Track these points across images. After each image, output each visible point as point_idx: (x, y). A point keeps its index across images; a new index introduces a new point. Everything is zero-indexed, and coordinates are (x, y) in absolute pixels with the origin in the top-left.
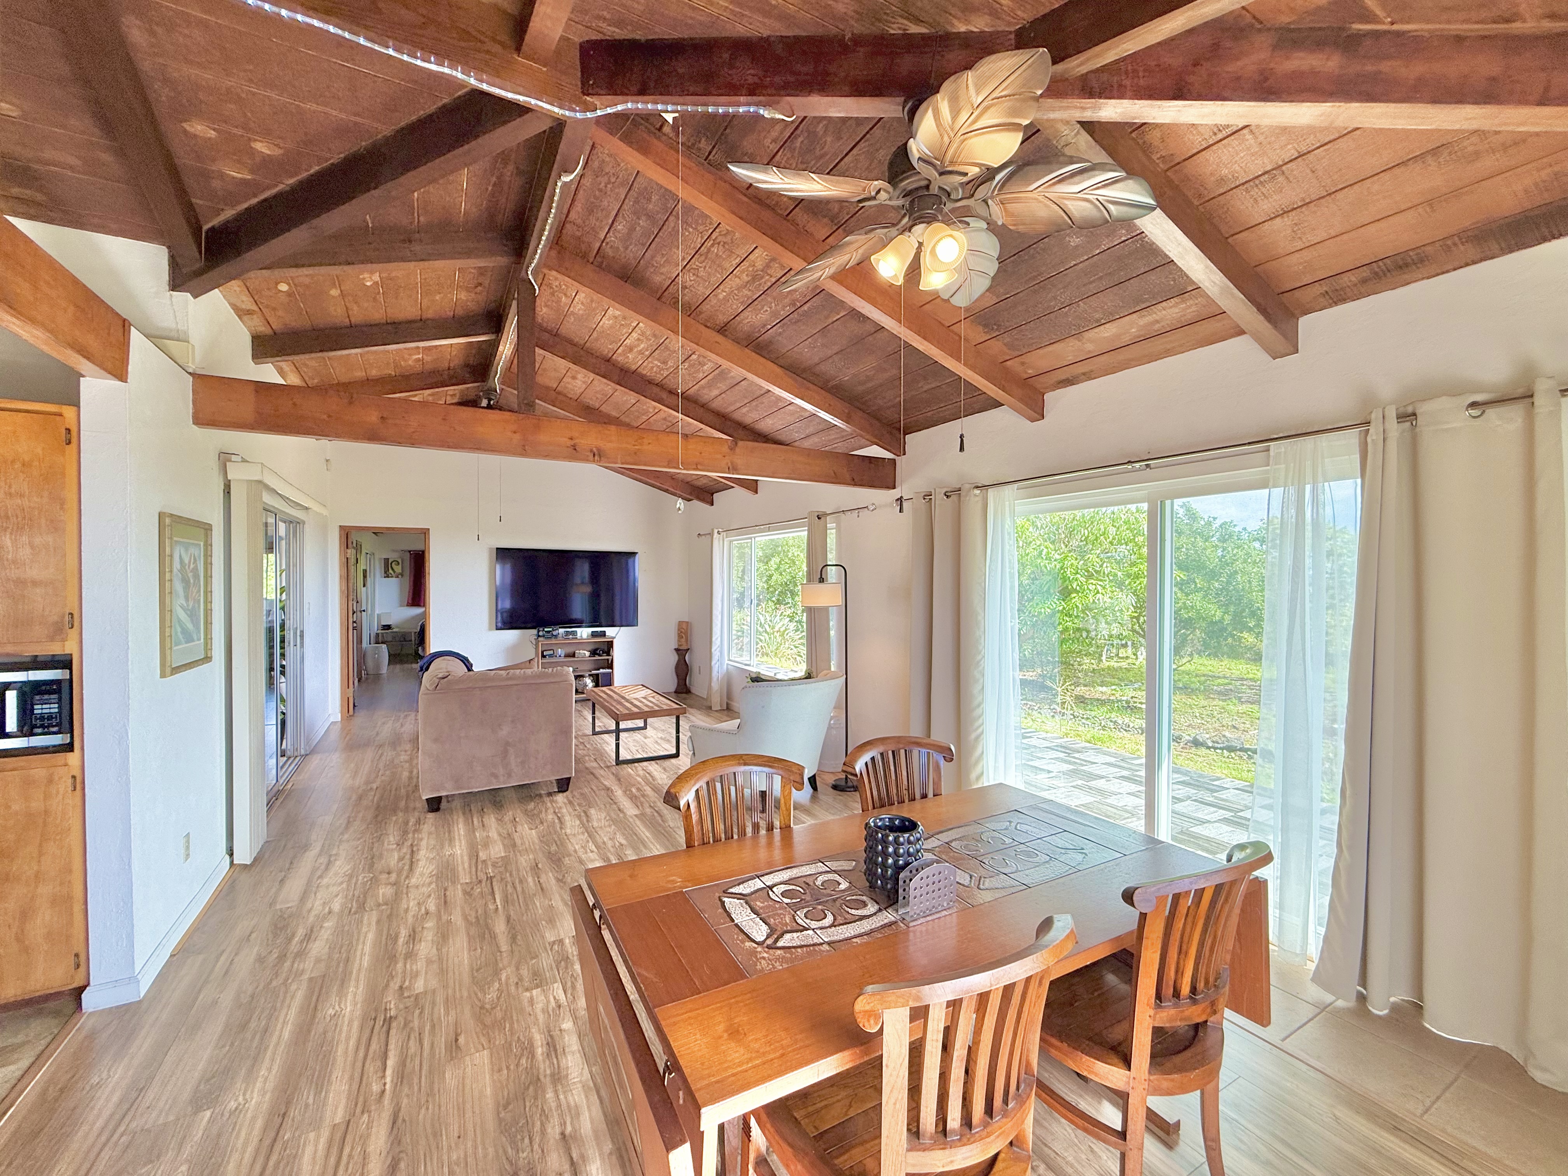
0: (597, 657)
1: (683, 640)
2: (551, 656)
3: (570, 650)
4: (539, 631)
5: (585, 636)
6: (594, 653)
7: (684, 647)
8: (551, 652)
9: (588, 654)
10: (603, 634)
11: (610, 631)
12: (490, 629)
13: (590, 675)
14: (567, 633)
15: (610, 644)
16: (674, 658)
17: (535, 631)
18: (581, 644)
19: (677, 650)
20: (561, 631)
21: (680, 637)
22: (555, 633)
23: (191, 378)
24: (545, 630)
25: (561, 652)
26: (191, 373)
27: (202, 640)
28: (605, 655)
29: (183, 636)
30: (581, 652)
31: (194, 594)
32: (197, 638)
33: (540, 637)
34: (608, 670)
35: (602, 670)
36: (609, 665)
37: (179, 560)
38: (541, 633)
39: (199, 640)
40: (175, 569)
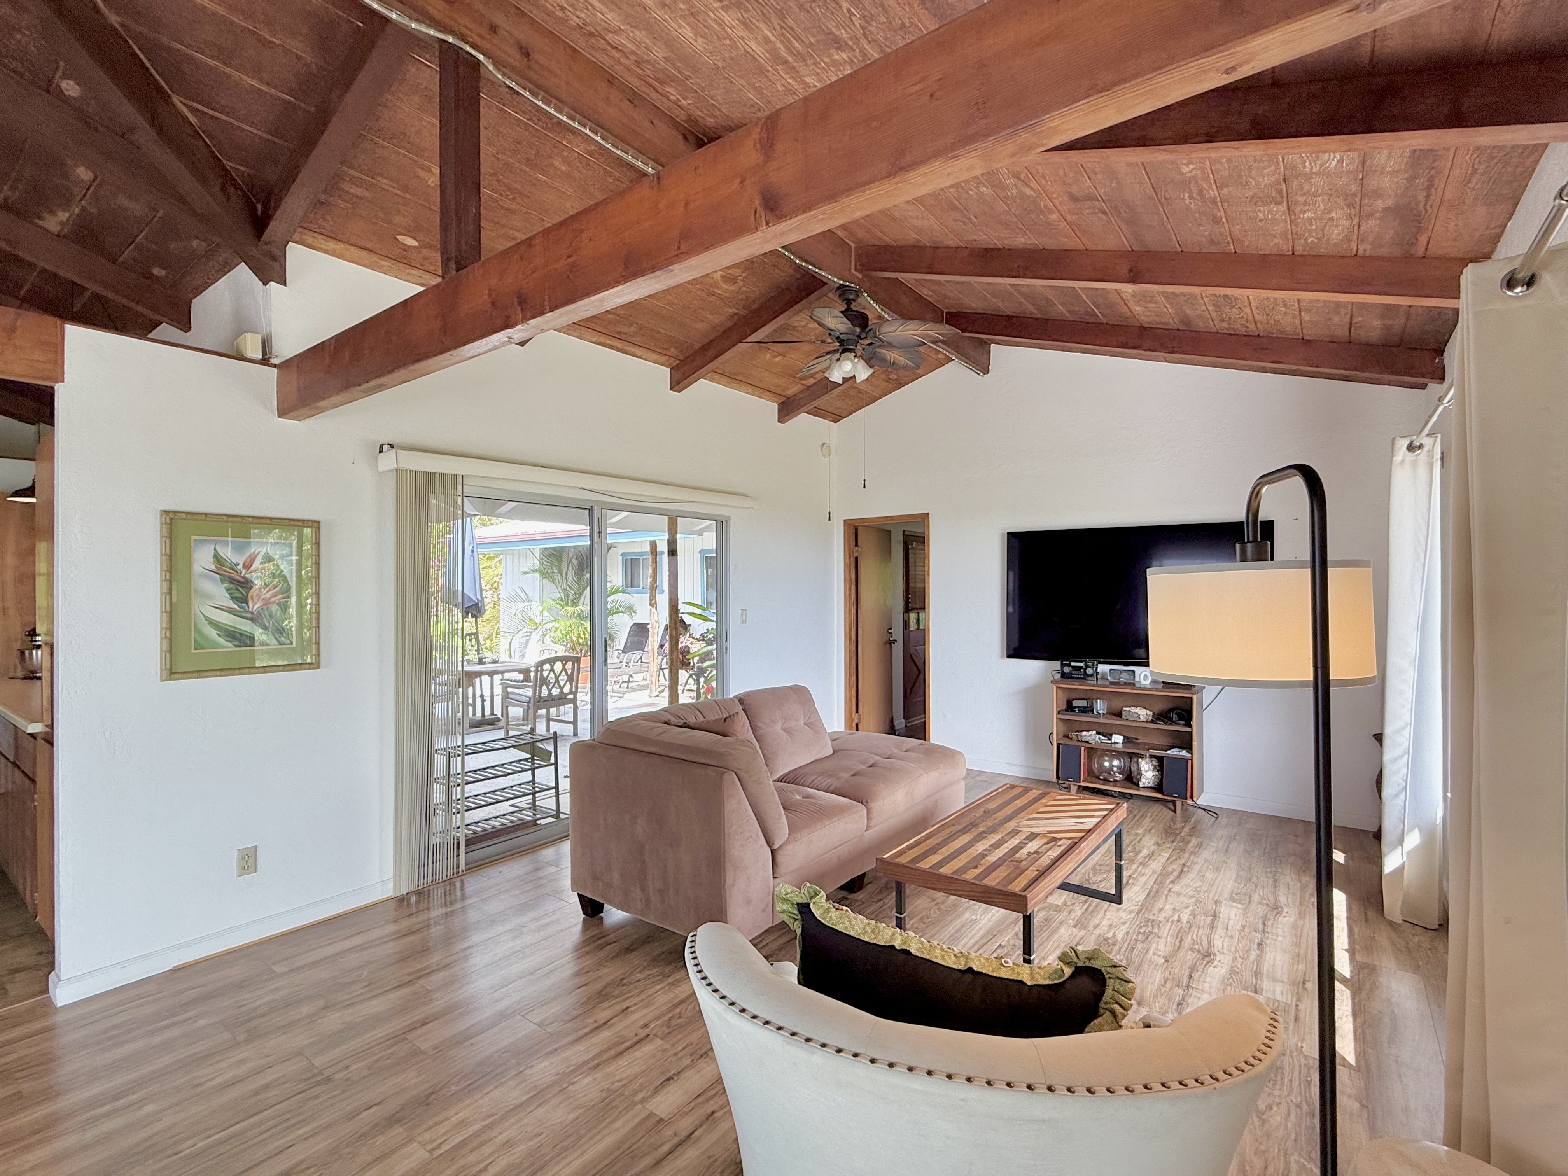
0: (1166, 726)
2: (1084, 710)
3: (1116, 704)
4: (1063, 665)
6: (1161, 716)
8: (1083, 703)
9: (1149, 716)
12: (1001, 657)
13: (1151, 756)
14: (1115, 674)
15: (1187, 705)
17: (1057, 665)
20: (1103, 669)
22: (1090, 671)
23: (275, 370)
24: (1073, 664)
25: (1100, 706)
26: (275, 366)
27: (294, 645)
28: (1182, 722)
29: (228, 639)
30: (1133, 709)
31: (268, 595)
32: (275, 642)
33: (1064, 675)
34: (1184, 753)
35: (1175, 752)
36: (1187, 744)
37: (212, 560)
38: (1067, 670)
39: (285, 644)
40: (197, 568)
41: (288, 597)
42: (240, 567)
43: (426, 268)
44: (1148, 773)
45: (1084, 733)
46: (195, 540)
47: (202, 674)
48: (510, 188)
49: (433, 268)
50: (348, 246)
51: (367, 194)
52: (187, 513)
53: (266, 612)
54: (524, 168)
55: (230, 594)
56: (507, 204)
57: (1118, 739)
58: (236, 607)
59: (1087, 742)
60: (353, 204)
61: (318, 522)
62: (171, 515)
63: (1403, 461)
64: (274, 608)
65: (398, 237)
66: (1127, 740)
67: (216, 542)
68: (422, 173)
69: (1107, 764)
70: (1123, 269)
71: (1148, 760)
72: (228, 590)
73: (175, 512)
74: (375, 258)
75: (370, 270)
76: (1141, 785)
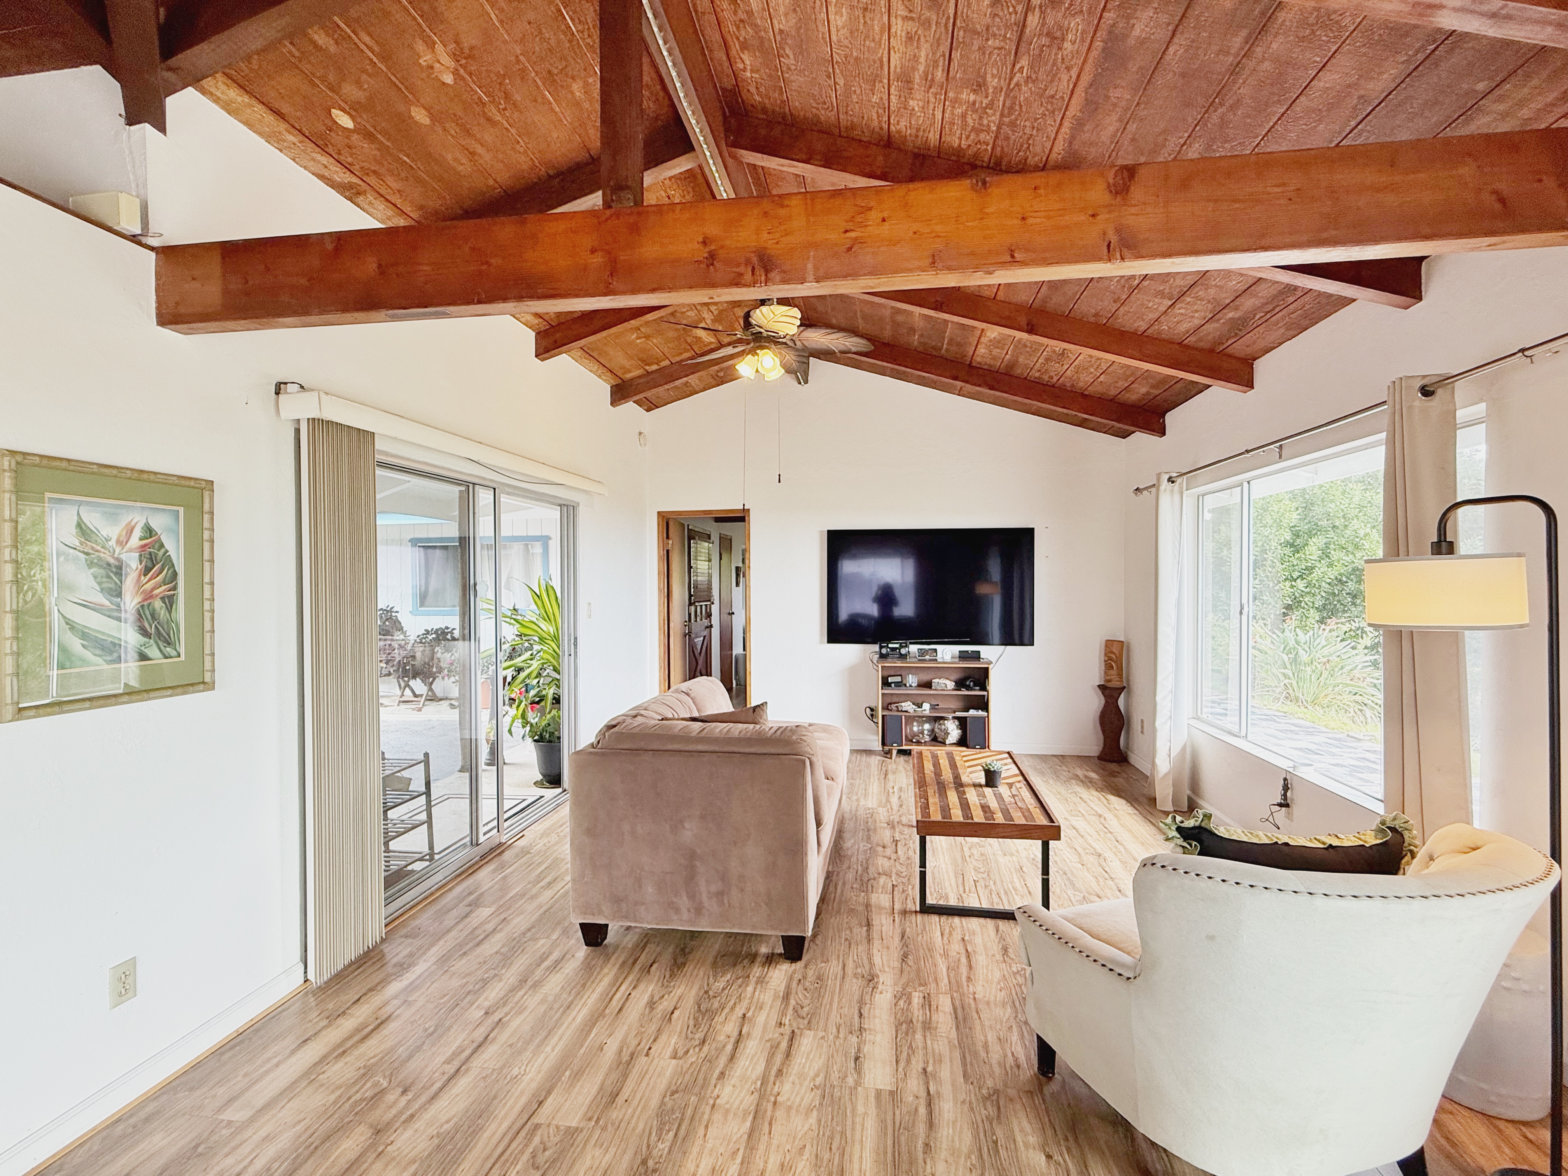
0: (965, 692)
1: (1114, 672)
2: (898, 685)
3: (925, 677)
4: (881, 647)
5: (948, 658)
6: (960, 684)
7: (1115, 684)
8: (898, 679)
9: (951, 685)
10: (976, 656)
11: (986, 652)
12: (821, 642)
13: (954, 718)
14: (922, 653)
15: (984, 673)
16: (1096, 702)
17: (876, 647)
18: (942, 671)
19: (1102, 688)
20: (914, 648)
21: (1108, 667)
22: (903, 651)
23: (153, 255)
24: (890, 645)
25: (912, 680)
26: (152, 249)
27: (183, 658)
28: (977, 688)
29: (97, 652)
30: (942, 681)
31: (149, 586)
32: (159, 655)
33: (882, 656)
34: (981, 713)
35: (972, 712)
36: (983, 705)
37: (74, 531)
38: (884, 651)
39: (171, 657)
40: (53, 544)
41: (175, 588)
42: (112, 543)
43: (342, 158)
44: (954, 732)
45: (903, 704)
46: (50, 499)
47: (65, 708)
48: (507, 96)
49: (350, 160)
50: (254, 102)
51: (333, 48)
52: (42, 457)
53: (147, 612)
54: (538, 81)
55: (99, 584)
56: (493, 112)
57: (926, 706)
58: (107, 603)
59: (906, 711)
60: (303, 53)
61: (212, 482)
62: (19, 458)
63: (1165, 490)
64: (158, 604)
65: (335, 112)
66: (933, 707)
67: (81, 503)
68: (420, 46)
69: (915, 729)
70: (1023, 321)
71: (952, 721)
72: (95, 577)
73: (24, 454)
74: (282, 126)
75: (263, 141)
76: (947, 742)
